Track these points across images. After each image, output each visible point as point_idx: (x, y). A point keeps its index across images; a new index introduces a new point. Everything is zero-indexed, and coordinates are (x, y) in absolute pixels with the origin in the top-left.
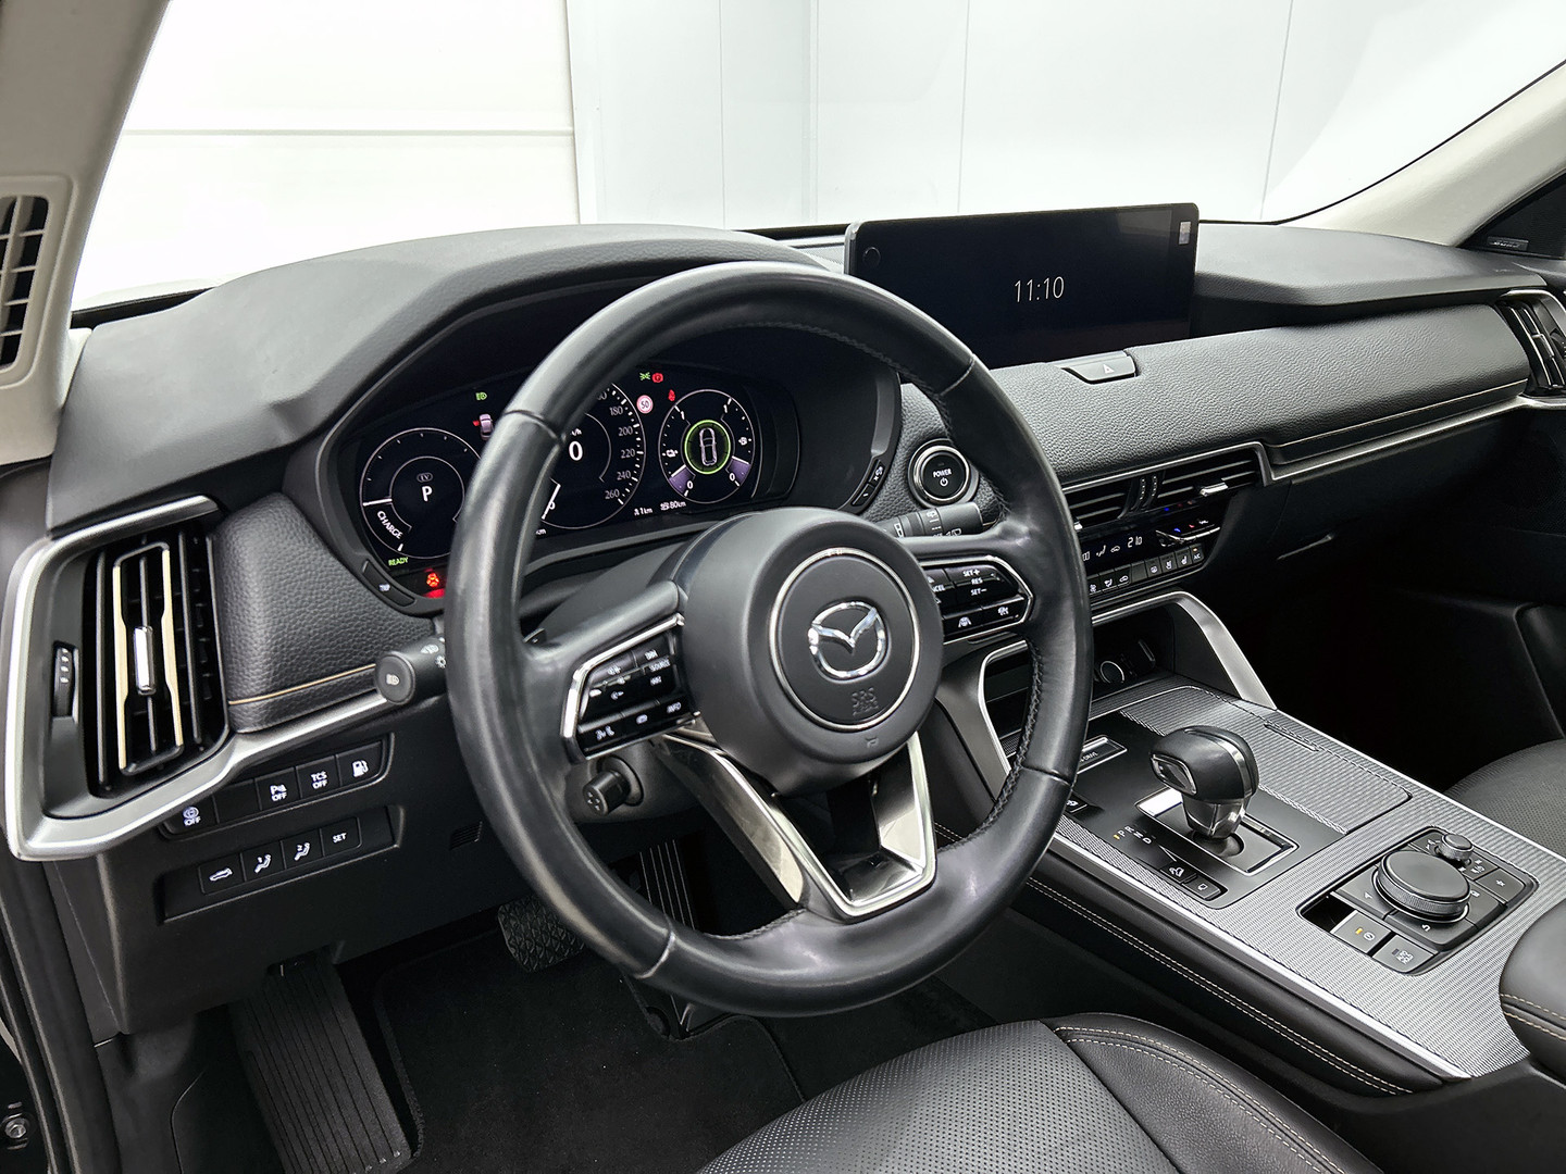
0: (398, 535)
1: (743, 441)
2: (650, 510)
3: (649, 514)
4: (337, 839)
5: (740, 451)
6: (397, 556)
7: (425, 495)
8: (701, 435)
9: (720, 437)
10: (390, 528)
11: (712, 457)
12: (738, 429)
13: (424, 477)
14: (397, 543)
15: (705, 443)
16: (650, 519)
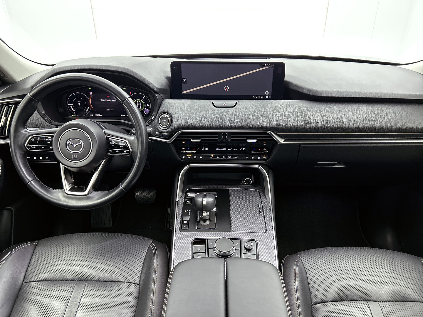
0: (74, 111)
1: (148, 105)
2: (125, 116)
3: (124, 116)
4: (46, 158)
5: (147, 107)
6: (74, 114)
7: (79, 105)
8: (137, 102)
9: (142, 103)
10: (73, 109)
11: (140, 107)
12: (147, 103)
13: (79, 101)
14: (74, 112)
15: (138, 104)
16: (124, 117)
